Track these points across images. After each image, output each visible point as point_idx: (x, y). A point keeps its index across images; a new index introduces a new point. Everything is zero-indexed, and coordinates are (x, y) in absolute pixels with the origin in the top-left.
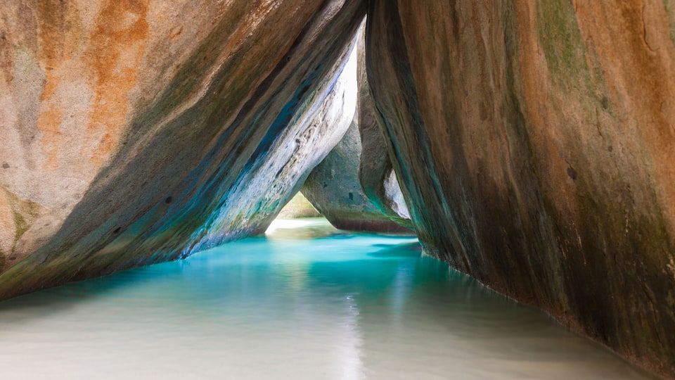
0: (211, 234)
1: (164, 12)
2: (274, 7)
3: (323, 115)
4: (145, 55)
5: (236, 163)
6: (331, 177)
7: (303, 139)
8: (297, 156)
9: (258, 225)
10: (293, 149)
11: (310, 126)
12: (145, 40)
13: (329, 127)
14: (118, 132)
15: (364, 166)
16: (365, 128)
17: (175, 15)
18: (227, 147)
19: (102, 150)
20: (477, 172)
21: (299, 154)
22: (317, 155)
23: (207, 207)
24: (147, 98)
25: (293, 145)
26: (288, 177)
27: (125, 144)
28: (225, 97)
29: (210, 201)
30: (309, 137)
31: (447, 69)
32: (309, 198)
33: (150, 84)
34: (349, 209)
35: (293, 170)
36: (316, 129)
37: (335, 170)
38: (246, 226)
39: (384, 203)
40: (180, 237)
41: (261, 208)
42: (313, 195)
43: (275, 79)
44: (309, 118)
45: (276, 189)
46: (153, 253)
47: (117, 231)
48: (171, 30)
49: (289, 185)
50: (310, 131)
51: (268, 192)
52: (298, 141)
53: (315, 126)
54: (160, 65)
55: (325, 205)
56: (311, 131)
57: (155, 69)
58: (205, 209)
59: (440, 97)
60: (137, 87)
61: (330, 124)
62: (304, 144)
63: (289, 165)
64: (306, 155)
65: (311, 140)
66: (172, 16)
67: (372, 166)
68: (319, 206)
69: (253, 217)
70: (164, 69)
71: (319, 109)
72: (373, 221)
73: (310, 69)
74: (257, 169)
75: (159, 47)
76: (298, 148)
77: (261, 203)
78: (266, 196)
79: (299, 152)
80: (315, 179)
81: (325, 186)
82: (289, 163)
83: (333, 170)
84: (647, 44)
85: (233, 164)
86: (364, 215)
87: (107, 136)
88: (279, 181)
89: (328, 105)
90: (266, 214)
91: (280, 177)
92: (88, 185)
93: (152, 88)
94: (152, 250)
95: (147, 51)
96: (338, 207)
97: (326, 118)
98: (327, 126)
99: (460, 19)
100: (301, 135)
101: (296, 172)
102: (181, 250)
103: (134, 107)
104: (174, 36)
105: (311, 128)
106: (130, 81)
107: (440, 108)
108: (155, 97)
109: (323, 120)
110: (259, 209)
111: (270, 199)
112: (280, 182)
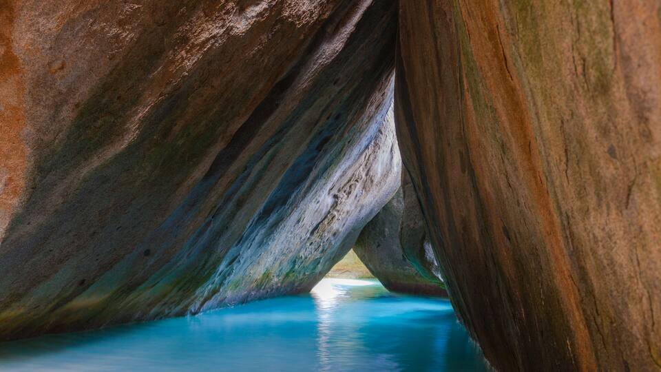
0: (228, 292)
1: (32, 44)
2: (213, 44)
3: (366, 170)
4: (27, 91)
5: (236, 217)
6: (384, 236)
7: (342, 195)
8: (335, 213)
9: (296, 285)
10: (329, 206)
11: (349, 181)
12: (21, 75)
13: (375, 183)
14: (22, 176)
15: (405, 224)
16: (407, 184)
17: (47, 47)
18: (213, 199)
19: (8, 194)
20: (462, 232)
21: (338, 211)
22: (364, 213)
23: (206, 262)
24: (45, 138)
25: (329, 200)
26: (327, 235)
27: (33, 188)
28: (180, 143)
29: (210, 256)
30: (349, 193)
31: (437, 117)
32: (362, 258)
33: (44, 124)
34: (402, 271)
35: (332, 228)
36: (359, 185)
37: (389, 229)
38: (279, 285)
39: (425, 266)
40: (180, 293)
41: (297, 266)
42: (366, 256)
43: (263, 127)
44: (344, 173)
45: (313, 247)
46: (151, 309)
47: (82, 282)
48: (49, 64)
49: (330, 243)
50: (350, 187)
51: (303, 251)
52: (335, 197)
53: (356, 181)
54: (50, 102)
55: (378, 267)
56: (353, 187)
57: (45, 107)
58: (205, 265)
59: (434, 148)
60: (29, 127)
61: (376, 181)
62: (343, 200)
63: (326, 222)
64: (348, 212)
65: (352, 197)
66: (43, 48)
67: (412, 226)
68: (371, 267)
69: (287, 275)
70: (57, 107)
71: (360, 161)
72: (426, 285)
73: (324, 118)
74: (276, 225)
75: (41, 83)
76: (335, 205)
77: (295, 261)
78: (301, 254)
79: (338, 208)
80: (368, 238)
81: (379, 246)
82: (326, 220)
83: (387, 230)
84: (509, 72)
85: (233, 217)
86: (417, 278)
87: (10, 179)
88: (315, 238)
89: (371, 158)
90: (304, 273)
91: (316, 234)
92: (4, 232)
93: (48, 128)
94: (149, 305)
95: (27, 87)
96: (391, 268)
97: (371, 173)
98: (372, 181)
99: (442, 59)
100: (339, 191)
101: (338, 230)
102: (187, 306)
103: (32, 149)
104: (56, 71)
105: (352, 182)
106: (18, 120)
107: (434, 161)
108: (55, 138)
109: (367, 175)
110: (294, 266)
111: (306, 258)
112: (318, 240)
